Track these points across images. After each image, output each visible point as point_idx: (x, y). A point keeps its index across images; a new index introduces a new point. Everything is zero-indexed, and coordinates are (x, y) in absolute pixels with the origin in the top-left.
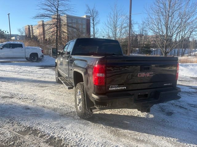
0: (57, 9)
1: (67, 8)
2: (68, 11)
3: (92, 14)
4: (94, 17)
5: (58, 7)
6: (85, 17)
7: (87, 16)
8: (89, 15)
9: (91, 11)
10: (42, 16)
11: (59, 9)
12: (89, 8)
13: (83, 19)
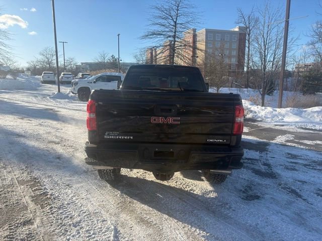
0: (175, 22)
1: (190, 19)
2: (191, 24)
3: (247, 23)
4: (251, 28)
5: (176, 19)
6: (237, 29)
7: (240, 28)
8: (242, 25)
9: (246, 18)
10: (153, 35)
11: (177, 22)
12: (242, 14)
13: (235, 32)
